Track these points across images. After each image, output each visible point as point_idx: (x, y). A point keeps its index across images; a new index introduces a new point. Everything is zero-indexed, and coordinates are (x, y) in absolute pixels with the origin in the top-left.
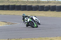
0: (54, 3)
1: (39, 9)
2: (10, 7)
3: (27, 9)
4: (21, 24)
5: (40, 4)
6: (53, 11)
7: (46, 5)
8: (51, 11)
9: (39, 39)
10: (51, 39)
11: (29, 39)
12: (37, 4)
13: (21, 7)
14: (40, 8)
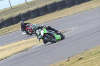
2: (48, 7)
4: (77, 28)
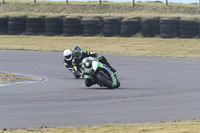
0: (155, 9)
1: (106, 31)
3: (65, 29)
4: (47, 80)
5: (108, 14)
6: (152, 36)
7: (128, 16)
8: (145, 36)
9: (106, 129)
10: (144, 131)
11: (72, 130)
12: (98, 15)
13: (47, 25)
14: (106, 26)
